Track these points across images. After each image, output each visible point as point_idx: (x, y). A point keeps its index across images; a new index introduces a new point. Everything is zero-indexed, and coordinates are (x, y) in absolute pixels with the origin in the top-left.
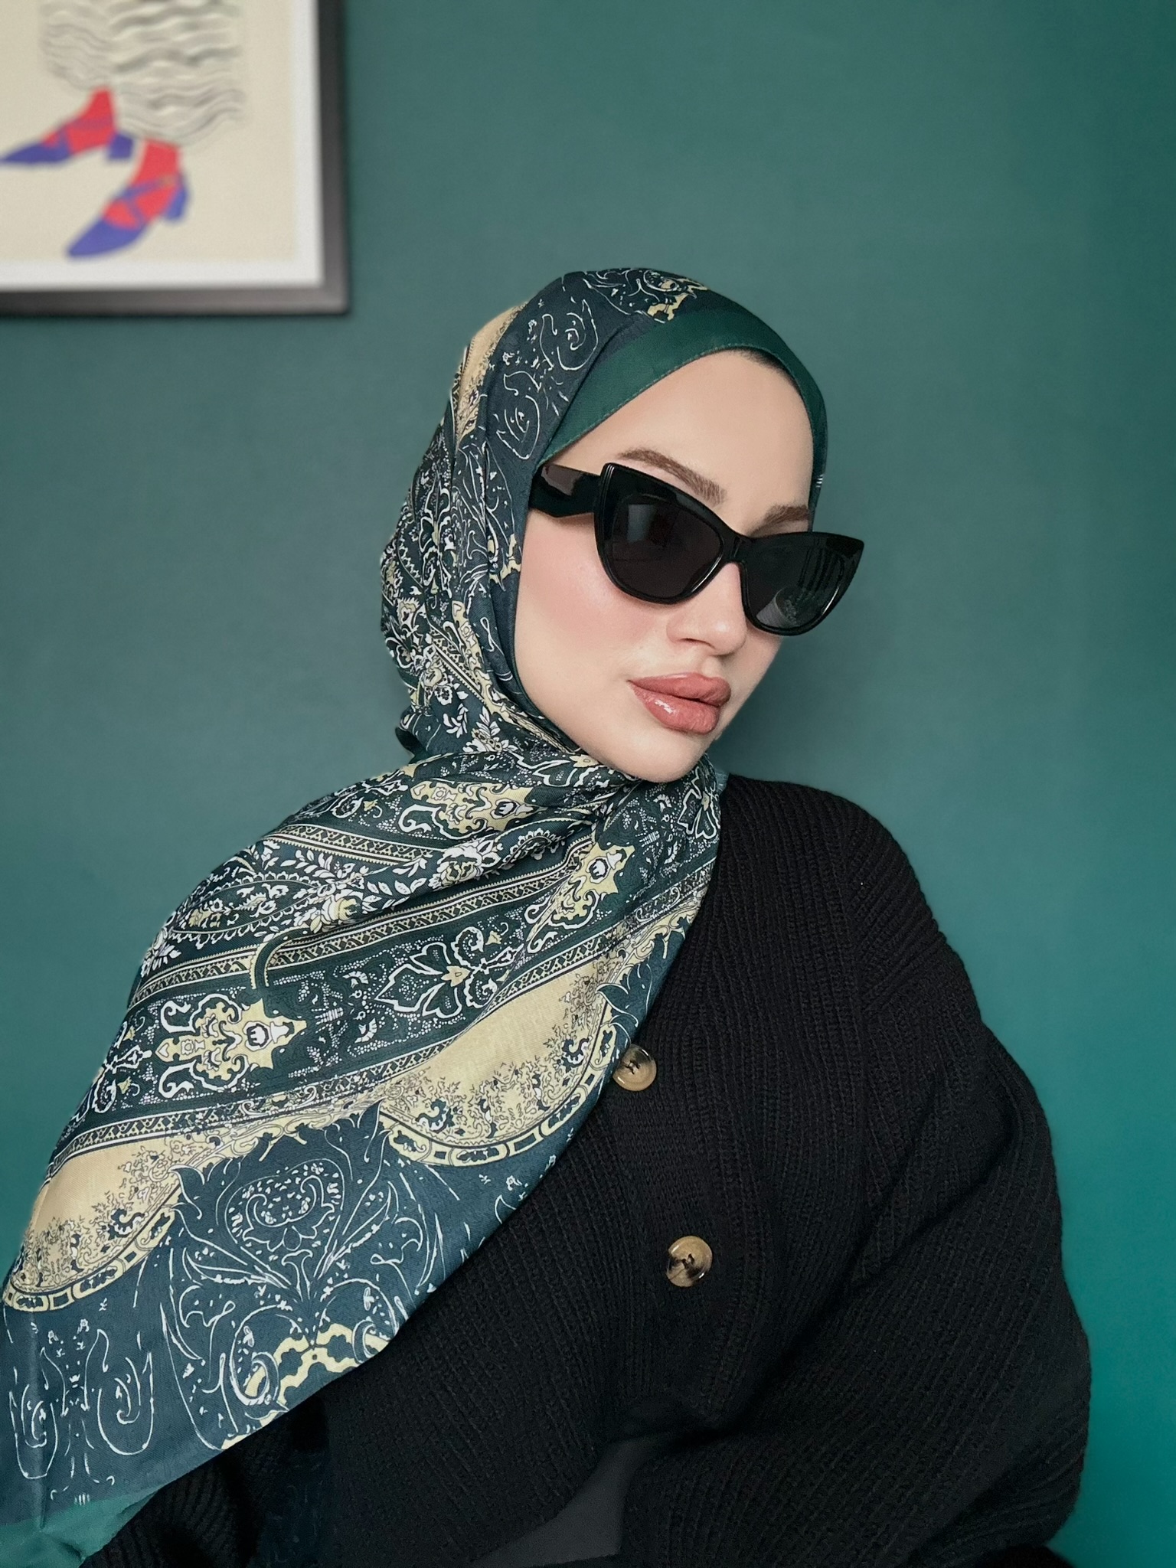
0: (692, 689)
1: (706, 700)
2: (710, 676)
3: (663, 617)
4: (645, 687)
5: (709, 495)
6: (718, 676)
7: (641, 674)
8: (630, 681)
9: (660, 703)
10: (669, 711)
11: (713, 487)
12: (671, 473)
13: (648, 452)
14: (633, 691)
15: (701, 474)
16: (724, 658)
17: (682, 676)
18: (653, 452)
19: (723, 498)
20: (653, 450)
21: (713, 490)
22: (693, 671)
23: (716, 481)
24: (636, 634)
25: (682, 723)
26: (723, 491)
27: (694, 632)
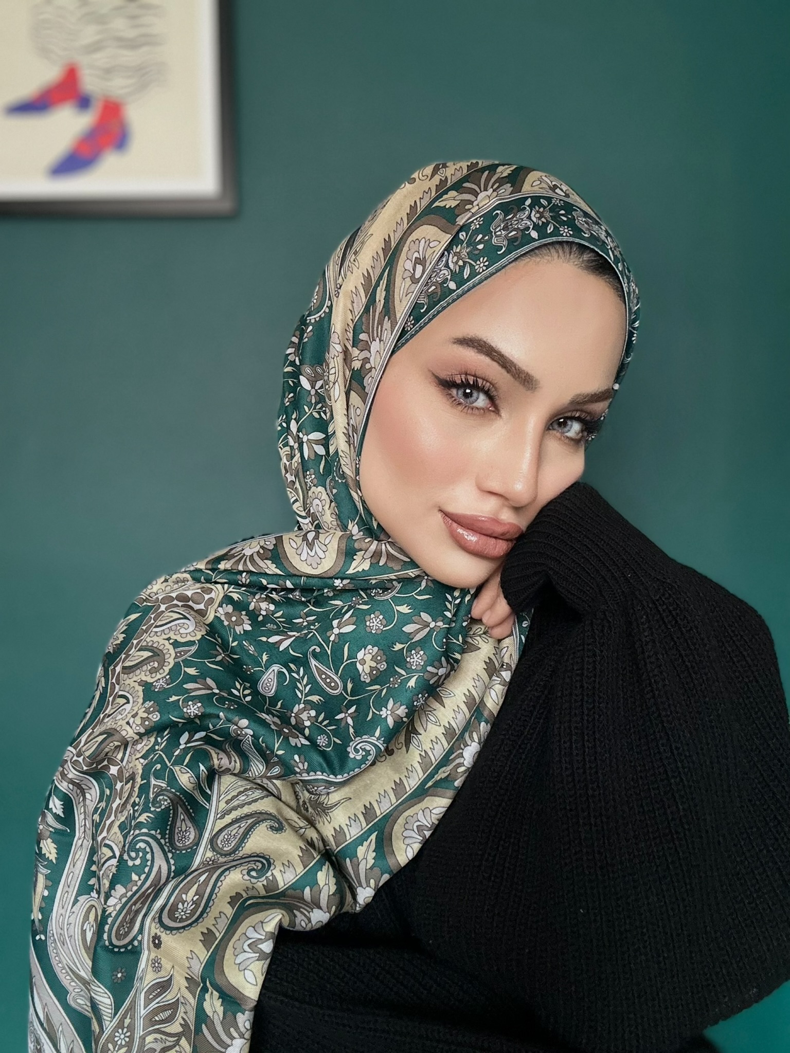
0: (489, 529)
1: (502, 537)
2: (503, 522)
4: (452, 519)
6: (511, 521)
8: (441, 511)
9: (461, 531)
10: (469, 538)
14: (441, 519)
15: (519, 365)
17: (481, 518)
21: (527, 379)
22: (492, 516)
23: (532, 372)
24: (451, 480)
26: (537, 382)
27: (495, 487)
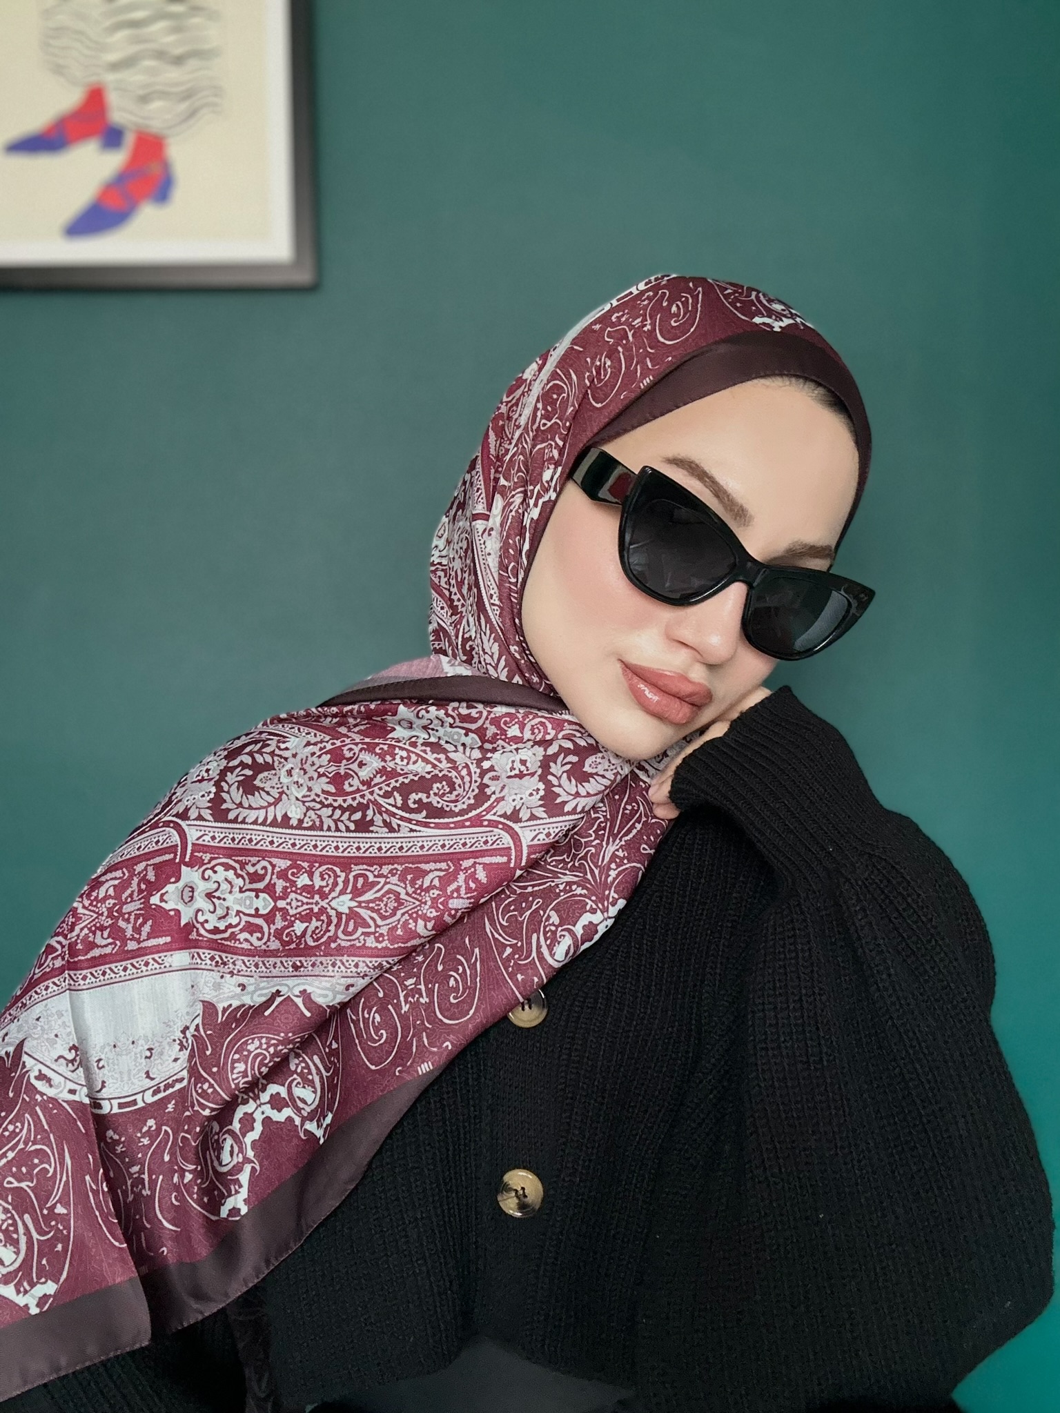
0: (674, 688)
1: (687, 699)
2: (693, 680)
3: (667, 614)
4: (634, 672)
5: (735, 519)
6: (702, 681)
7: (633, 659)
8: (620, 661)
9: (642, 686)
10: (650, 696)
11: (743, 510)
12: (707, 487)
13: (691, 462)
14: (620, 671)
15: (734, 496)
16: (712, 667)
17: (668, 673)
18: (697, 465)
19: (749, 522)
20: (697, 462)
21: (741, 513)
22: (681, 672)
23: (746, 504)
24: (637, 623)
25: (658, 709)
26: (751, 516)
27: (687, 635)
